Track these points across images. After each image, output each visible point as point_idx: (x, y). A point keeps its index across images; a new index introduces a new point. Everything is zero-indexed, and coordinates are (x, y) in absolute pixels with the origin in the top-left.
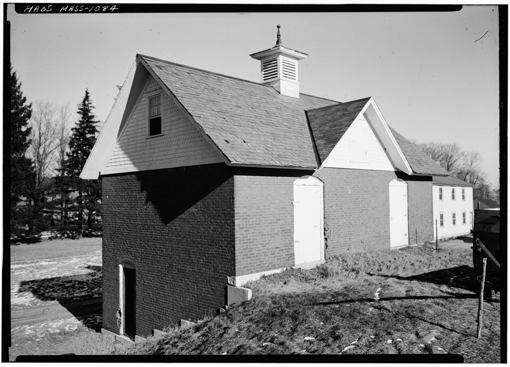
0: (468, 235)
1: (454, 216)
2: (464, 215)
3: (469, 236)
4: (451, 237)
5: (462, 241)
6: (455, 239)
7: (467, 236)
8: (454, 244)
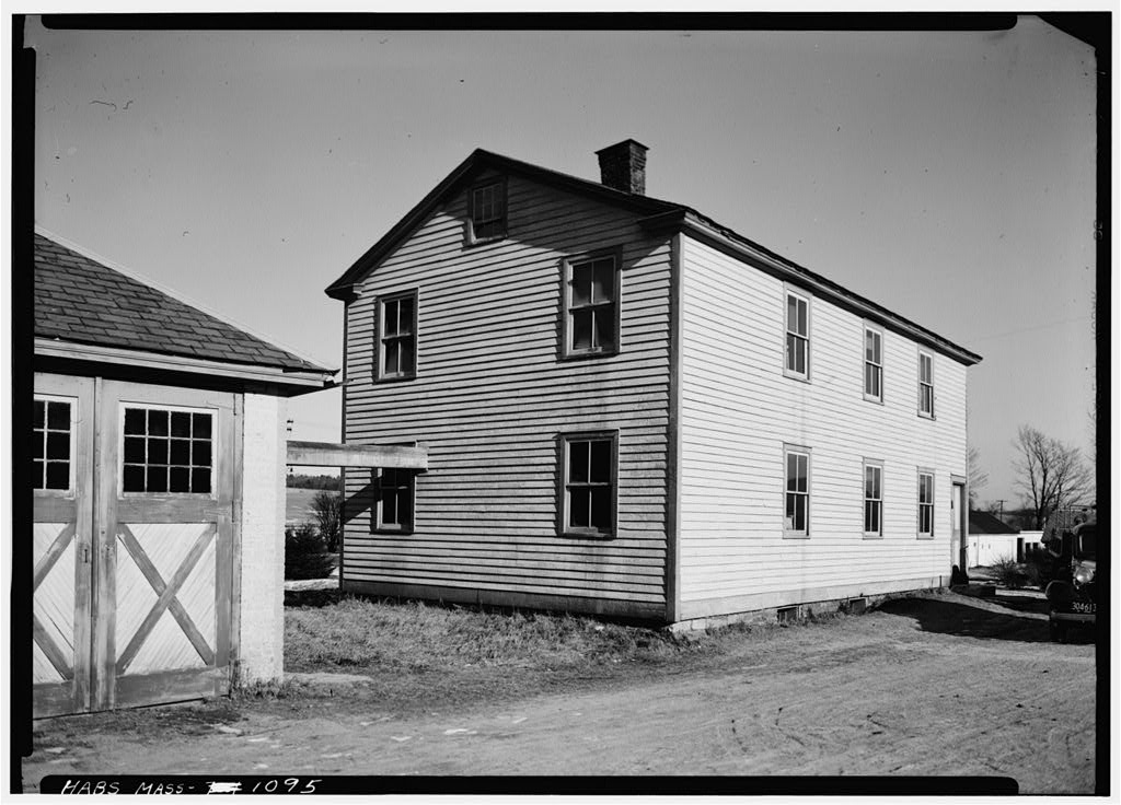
0: (940, 590)
1: (873, 491)
2: (925, 495)
3: (944, 598)
4: (853, 593)
5: (908, 624)
6: (874, 609)
7: (935, 596)
8: (863, 641)
